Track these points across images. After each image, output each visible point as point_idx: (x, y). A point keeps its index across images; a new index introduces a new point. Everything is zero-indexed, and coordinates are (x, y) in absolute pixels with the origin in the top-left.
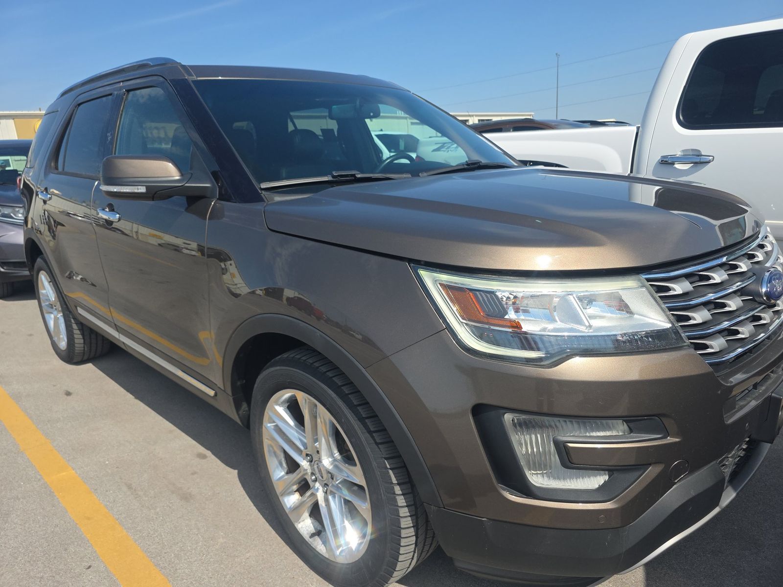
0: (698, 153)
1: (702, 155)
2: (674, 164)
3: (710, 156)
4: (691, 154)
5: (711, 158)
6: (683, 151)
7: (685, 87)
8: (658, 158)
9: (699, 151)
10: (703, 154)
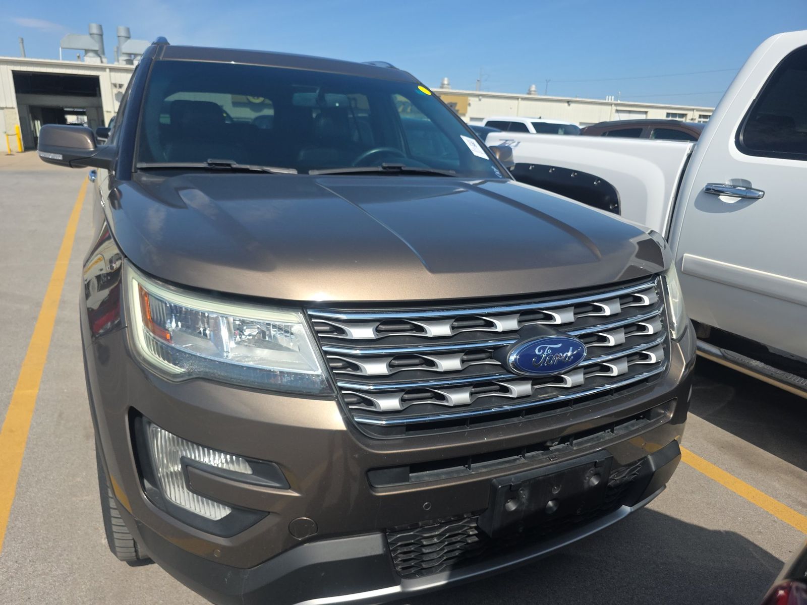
0: (747, 185)
1: (751, 189)
2: (719, 195)
3: (760, 191)
4: (741, 185)
5: (761, 193)
6: (733, 180)
7: (754, 101)
8: (703, 186)
9: (749, 183)
10: (753, 187)
